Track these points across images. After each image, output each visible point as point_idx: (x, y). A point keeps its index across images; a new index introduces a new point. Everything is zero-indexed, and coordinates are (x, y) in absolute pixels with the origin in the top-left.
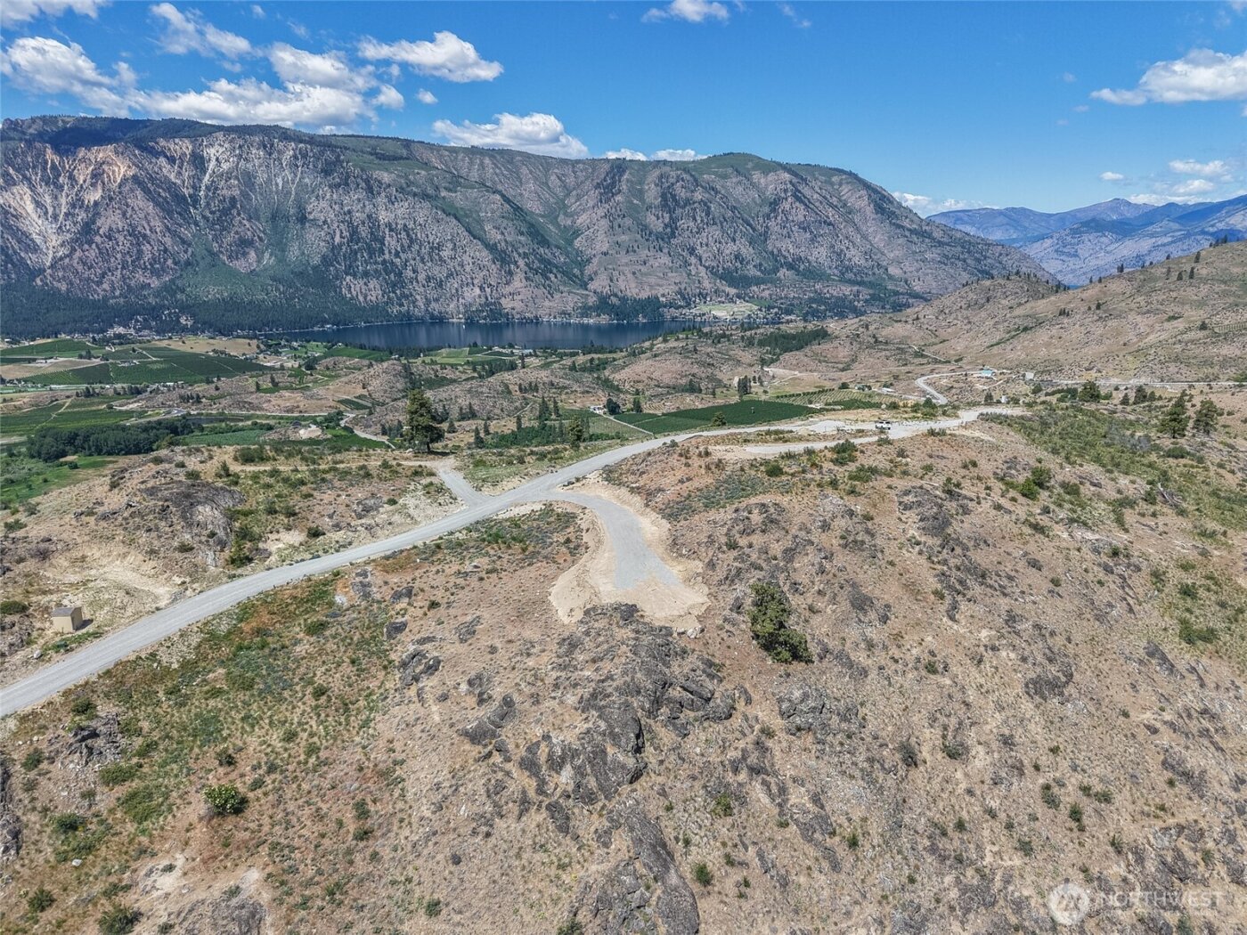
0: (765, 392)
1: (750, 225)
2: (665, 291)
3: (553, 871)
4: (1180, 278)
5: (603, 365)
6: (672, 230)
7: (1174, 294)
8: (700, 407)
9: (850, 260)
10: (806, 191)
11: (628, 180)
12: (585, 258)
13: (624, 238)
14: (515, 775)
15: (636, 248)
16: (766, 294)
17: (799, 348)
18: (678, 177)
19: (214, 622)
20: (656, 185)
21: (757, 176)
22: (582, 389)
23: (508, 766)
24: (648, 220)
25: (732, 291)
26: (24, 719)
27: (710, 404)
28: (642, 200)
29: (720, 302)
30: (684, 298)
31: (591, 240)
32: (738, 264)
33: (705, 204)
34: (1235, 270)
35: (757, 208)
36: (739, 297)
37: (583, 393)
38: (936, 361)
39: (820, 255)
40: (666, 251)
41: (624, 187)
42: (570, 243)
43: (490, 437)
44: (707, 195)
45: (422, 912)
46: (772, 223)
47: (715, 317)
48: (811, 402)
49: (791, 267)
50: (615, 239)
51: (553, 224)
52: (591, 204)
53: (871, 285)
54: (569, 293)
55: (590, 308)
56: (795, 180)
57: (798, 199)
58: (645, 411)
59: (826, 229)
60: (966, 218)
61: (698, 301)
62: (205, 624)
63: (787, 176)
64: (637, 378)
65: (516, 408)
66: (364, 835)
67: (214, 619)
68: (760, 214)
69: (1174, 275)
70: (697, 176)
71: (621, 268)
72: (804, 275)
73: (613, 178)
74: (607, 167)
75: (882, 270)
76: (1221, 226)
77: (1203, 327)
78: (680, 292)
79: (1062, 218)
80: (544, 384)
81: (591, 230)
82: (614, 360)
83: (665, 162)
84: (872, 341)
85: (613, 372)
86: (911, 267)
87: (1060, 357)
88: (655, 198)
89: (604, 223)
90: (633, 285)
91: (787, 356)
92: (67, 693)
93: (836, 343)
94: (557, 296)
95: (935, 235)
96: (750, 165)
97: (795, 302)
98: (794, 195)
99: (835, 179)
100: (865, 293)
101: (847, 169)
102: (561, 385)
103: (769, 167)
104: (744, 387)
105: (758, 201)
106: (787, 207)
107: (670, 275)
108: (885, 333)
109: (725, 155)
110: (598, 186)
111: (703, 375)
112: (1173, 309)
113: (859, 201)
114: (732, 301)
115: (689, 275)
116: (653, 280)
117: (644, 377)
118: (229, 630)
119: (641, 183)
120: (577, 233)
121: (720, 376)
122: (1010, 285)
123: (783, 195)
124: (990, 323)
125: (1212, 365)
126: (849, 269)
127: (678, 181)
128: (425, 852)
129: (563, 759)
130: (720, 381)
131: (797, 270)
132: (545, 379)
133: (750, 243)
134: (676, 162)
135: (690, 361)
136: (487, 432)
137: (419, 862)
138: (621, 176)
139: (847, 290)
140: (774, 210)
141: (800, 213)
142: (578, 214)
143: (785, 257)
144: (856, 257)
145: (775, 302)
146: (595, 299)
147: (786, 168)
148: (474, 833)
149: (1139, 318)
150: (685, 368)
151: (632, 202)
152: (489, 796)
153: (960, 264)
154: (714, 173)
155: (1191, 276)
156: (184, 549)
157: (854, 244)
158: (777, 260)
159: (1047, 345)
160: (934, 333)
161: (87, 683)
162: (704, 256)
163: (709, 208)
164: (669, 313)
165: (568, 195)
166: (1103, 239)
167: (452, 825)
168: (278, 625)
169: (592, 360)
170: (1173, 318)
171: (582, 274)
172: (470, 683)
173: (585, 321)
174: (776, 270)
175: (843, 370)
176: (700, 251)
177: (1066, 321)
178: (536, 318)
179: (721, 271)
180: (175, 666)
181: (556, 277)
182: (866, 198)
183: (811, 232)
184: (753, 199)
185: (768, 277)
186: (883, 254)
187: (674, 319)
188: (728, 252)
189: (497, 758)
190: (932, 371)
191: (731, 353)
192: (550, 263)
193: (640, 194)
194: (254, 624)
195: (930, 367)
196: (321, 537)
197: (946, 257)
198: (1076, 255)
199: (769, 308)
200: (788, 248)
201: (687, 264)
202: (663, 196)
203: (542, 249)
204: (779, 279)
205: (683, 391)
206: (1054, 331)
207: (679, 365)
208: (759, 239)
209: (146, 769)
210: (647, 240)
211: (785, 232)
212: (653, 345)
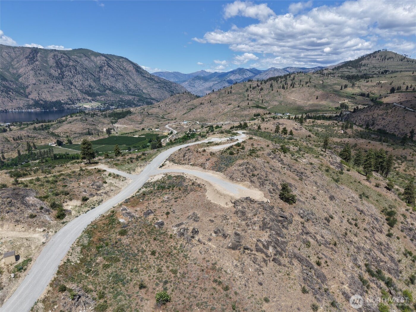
0: (117, 133)
1: (93, 75)
2: (63, 98)
3: (287, 277)
4: (228, 93)
5: (47, 127)
6: (62, 76)
7: (229, 98)
8: (95, 140)
9: (130, 87)
10: (112, 64)
11: (40, 56)
12: (25, 86)
13: (41, 78)
14: (257, 254)
15: (48, 82)
16: (103, 99)
17: (124, 117)
18: (62, 56)
19: (81, 241)
20: (53, 59)
21: (93, 58)
22: (43, 137)
23: (253, 252)
24: (51, 72)
25: (90, 98)
26: (44, 301)
27: (98, 139)
28: (47, 64)
29: (86, 102)
30: (71, 101)
31: (27, 79)
32: (90, 89)
33: (74, 67)
34: (240, 91)
35: (95, 69)
36: (93, 100)
37: (44, 138)
38: (169, 120)
39: (119, 85)
40: (61, 83)
41: (39, 59)
42: (17, 80)
43: (6, 160)
44: (74, 63)
45: (264, 302)
46: (101, 74)
47: (85, 108)
48: (134, 135)
49: (110, 90)
50: (38, 78)
51: (7, 72)
52: (24, 64)
53: (138, 96)
54: (20, 100)
55: (31, 105)
56: (107, 60)
57: (109, 66)
58: (73, 143)
59: (120, 77)
60: (162, 74)
61: (77, 102)
62: (78, 242)
63: (104, 58)
64: (65, 131)
65: (15, 147)
66: (226, 289)
67: (80, 240)
68: (96, 71)
69: (227, 92)
70: (70, 56)
71: (42, 90)
72: (115, 92)
73: (33, 55)
74: (30, 50)
75: (141, 91)
76: (228, 79)
77: (239, 107)
78: (69, 99)
79: (189, 75)
80: (24, 136)
81: (27, 75)
82: (52, 125)
83: (55, 50)
84: (147, 114)
85: (54, 130)
86: (150, 90)
87: (204, 117)
88: (53, 63)
89: (32, 73)
90: (49, 96)
91: (120, 120)
92: (51, 285)
93: (136, 115)
94: (14, 101)
95: (156, 79)
96: (89, 54)
97: (114, 102)
98: (107, 65)
99: (120, 60)
100: (137, 98)
101: (124, 57)
102: (33, 136)
103: (97, 55)
104: (109, 131)
105: (95, 66)
106: (106, 69)
107: (64, 92)
108: (151, 111)
109: (79, 49)
110: (26, 58)
111: (92, 128)
112: (229, 102)
113: (130, 68)
114: (90, 102)
115: (72, 92)
116: (57, 94)
117: (68, 131)
118: (88, 242)
119: (46, 57)
120: (19, 76)
121: (98, 128)
122: (184, 96)
123: (103, 65)
124: (181, 107)
125: (243, 117)
126: (130, 90)
127: (62, 58)
128: (250, 286)
129: (268, 245)
130: (99, 130)
131: (112, 91)
132: (24, 134)
133: (94, 81)
134: (60, 51)
135: (85, 124)
136: (4, 158)
137: (251, 289)
138: (37, 54)
139: (131, 97)
140: (101, 70)
141: (111, 71)
142: (19, 69)
143: (107, 86)
144: (131, 86)
145: (107, 101)
146: (32, 102)
147: (103, 55)
148: (259, 275)
149: (221, 105)
150: (85, 126)
151: (43, 65)
152: (254, 263)
153: (164, 89)
154: (76, 56)
155: (231, 93)
156: (32, 216)
157: (130, 82)
158: (105, 88)
159: (200, 113)
160: (165, 111)
161: (55, 278)
162: (77, 86)
163: (76, 68)
164: (66, 107)
165: (13, 60)
166: (201, 82)
167: (251, 275)
168: (104, 236)
169: (42, 126)
170: (229, 104)
171: (25, 91)
172: (215, 233)
173: (30, 110)
174: (105, 91)
175: (140, 124)
176: (75, 84)
177: (203, 106)
178: (6, 110)
179: (84, 91)
180: (78, 262)
181: (13, 93)
182: (132, 67)
183: (115, 78)
184: (93, 66)
185: (102, 93)
186: (140, 85)
187: (68, 109)
188: (86, 84)
189: (247, 251)
190: (169, 123)
191: (100, 120)
192: (8, 88)
193: (46, 62)
194: (96, 238)
195: (167, 122)
196: (88, 200)
197: (159, 86)
198: (194, 87)
199: (105, 104)
200: (108, 83)
201: (71, 89)
202: (56, 63)
203: (4, 82)
204: (106, 94)
205: (86, 135)
206: (200, 109)
207: (82, 125)
208: (97, 80)
209: (109, 302)
210: (52, 79)
211: (106, 78)
212: (66, 119)
